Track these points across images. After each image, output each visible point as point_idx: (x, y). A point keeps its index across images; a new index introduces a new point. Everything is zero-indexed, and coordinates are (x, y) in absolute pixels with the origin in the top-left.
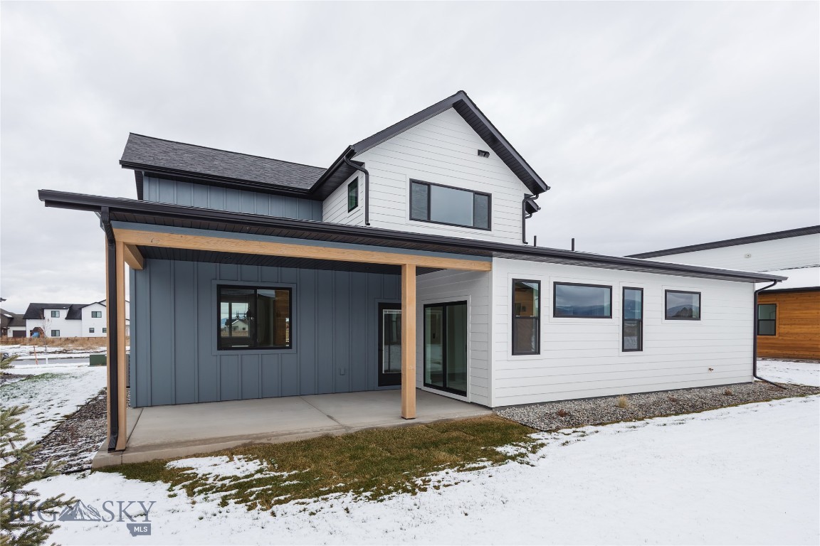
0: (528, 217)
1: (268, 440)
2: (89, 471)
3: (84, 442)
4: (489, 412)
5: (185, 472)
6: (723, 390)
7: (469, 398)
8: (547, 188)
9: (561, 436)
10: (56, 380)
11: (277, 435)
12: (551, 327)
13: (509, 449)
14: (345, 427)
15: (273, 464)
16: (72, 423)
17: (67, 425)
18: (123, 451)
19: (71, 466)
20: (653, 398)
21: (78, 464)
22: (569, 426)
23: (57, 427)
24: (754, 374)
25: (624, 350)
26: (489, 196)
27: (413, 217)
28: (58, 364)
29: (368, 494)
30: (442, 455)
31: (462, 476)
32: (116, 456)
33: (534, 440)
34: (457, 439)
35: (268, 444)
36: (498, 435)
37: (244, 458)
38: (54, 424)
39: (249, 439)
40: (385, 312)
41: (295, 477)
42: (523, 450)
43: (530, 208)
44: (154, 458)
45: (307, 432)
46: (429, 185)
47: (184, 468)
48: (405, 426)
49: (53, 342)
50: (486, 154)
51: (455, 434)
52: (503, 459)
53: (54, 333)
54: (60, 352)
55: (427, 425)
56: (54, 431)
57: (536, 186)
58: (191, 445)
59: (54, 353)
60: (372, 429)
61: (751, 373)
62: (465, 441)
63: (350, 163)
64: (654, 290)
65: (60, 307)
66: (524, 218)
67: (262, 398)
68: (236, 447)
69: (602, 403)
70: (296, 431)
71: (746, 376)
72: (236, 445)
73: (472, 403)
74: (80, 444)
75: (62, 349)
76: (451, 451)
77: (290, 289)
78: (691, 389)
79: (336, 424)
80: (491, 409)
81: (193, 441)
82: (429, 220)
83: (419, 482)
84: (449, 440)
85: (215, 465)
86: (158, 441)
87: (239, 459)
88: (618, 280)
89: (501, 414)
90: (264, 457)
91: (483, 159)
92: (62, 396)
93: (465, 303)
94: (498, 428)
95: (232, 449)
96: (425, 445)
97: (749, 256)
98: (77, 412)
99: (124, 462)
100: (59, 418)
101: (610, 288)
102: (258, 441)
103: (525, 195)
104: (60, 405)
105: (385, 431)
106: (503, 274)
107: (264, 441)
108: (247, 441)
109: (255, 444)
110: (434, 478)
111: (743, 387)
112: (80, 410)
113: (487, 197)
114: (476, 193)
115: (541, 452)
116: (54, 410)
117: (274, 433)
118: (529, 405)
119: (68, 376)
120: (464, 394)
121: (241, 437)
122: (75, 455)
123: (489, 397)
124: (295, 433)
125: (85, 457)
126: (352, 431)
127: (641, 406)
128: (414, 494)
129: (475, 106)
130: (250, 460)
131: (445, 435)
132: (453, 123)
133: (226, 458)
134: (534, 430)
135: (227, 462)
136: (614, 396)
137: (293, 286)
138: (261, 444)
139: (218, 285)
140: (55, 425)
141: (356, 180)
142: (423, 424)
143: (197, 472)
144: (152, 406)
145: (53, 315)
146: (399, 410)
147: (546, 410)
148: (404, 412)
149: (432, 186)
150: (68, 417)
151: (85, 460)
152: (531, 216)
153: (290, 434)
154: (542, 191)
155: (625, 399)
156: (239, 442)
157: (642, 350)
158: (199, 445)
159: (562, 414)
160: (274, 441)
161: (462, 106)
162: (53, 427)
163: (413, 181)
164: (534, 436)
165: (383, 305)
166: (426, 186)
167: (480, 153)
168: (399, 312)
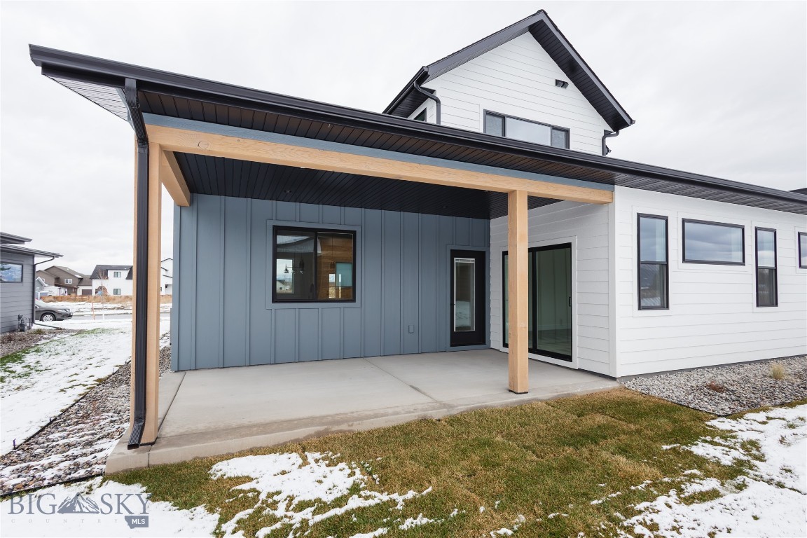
1: (349, 426)
2: (99, 479)
3: (110, 419)
5: (239, 487)
8: (632, 122)
10: (104, 335)
11: (360, 419)
15: (370, 474)
16: (103, 390)
17: (97, 393)
18: (152, 444)
19: (77, 466)
21: (89, 464)
23: (84, 396)
25: (757, 305)
26: (567, 131)
28: (114, 320)
32: (141, 455)
35: (349, 431)
37: (324, 459)
38: (82, 390)
39: (323, 424)
40: (457, 260)
44: (195, 456)
45: (397, 413)
46: (503, 117)
47: (238, 478)
49: (114, 299)
50: (564, 85)
53: (116, 291)
54: (118, 308)
56: (78, 401)
58: (247, 435)
59: (113, 309)
63: (420, 90)
65: (121, 268)
67: (322, 360)
68: (307, 438)
69: (744, 372)
70: (382, 411)
72: (307, 434)
73: (580, 370)
74: (102, 423)
75: (120, 305)
76: (627, 453)
77: (355, 233)
79: (430, 400)
81: (250, 427)
85: (284, 473)
86: (201, 427)
87: (317, 461)
89: (630, 386)
90: (351, 458)
91: (560, 89)
92: (105, 354)
93: (569, 245)
95: (302, 440)
98: (113, 374)
99: (152, 463)
100: (91, 382)
101: (743, 228)
102: (336, 428)
103: (605, 131)
104: (98, 365)
106: (627, 207)
107: (344, 427)
108: (321, 428)
109: (333, 432)
112: (118, 372)
113: (563, 133)
114: (554, 128)
116: (91, 371)
117: (355, 415)
119: (118, 331)
120: (569, 358)
121: (311, 421)
122: (90, 444)
123: (611, 364)
124: (383, 415)
125: (102, 450)
126: (454, 412)
129: (555, 28)
130: (332, 463)
131: (589, 421)
132: (529, 48)
133: (295, 458)
135: (300, 467)
137: (358, 229)
138: (341, 431)
139: (274, 227)
140: (82, 392)
141: (424, 112)
142: (541, 401)
143: (258, 487)
144: (196, 369)
145: (116, 275)
146: (504, 380)
147: (683, 381)
149: (507, 119)
150: (101, 382)
151: (100, 455)
153: (376, 416)
154: (626, 125)
155: (781, 366)
156: (311, 430)
158: (257, 434)
159: (713, 388)
160: (357, 427)
161: (543, 27)
162: (80, 395)
163: (488, 113)
165: (455, 253)
166: (500, 120)
167: (558, 82)
168: (472, 261)
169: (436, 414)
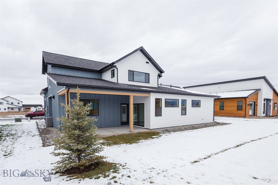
0: (159, 78)
4: (150, 130)
6: (205, 125)
7: (145, 127)
8: (164, 72)
9: (166, 134)
11: (103, 136)
12: (165, 110)
13: (155, 137)
14: (117, 134)
15: (106, 140)
20: (188, 126)
22: (168, 132)
24: (214, 121)
25: (182, 115)
26: (149, 74)
27: (129, 80)
29: (129, 144)
30: (141, 138)
31: (146, 141)
33: (160, 135)
34: (143, 135)
36: (152, 134)
40: (122, 105)
41: (112, 142)
42: (158, 137)
43: (160, 76)
45: (109, 135)
46: (133, 71)
48: (131, 133)
50: (148, 63)
51: (143, 134)
52: (154, 138)
55: (136, 133)
57: (161, 71)
60: (124, 134)
61: (213, 120)
62: (145, 136)
63: (113, 66)
64: (189, 100)
66: (158, 79)
69: (176, 128)
71: (212, 121)
73: (146, 128)
76: (143, 137)
77: (98, 100)
78: (198, 124)
79: (115, 133)
80: (150, 129)
82: (133, 81)
83: (138, 142)
84: (142, 135)
88: (180, 98)
89: (153, 130)
90: (103, 139)
91: (147, 64)
93: (144, 104)
94: (152, 133)
96: (137, 136)
97: (219, 88)
100: (37, 135)
101: (179, 100)
103: (159, 73)
105: (127, 134)
106: (153, 97)
110: (140, 141)
111: (210, 124)
113: (148, 74)
114: (146, 73)
115: (161, 137)
118: (159, 128)
120: (144, 126)
123: (150, 127)
124: (107, 135)
126: (119, 135)
127: (185, 128)
128: (137, 143)
129: (145, 50)
131: (141, 135)
132: (139, 54)
134: (160, 133)
136: (179, 126)
137: (99, 99)
141: (114, 70)
146: (129, 130)
147: (163, 129)
148: (130, 130)
149: (134, 72)
150: (40, 135)
152: (160, 78)
154: (163, 73)
155: (181, 127)
157: (186, 115)
159: (166, 130)
161: (142, 50)
163: (129, 71)
164: (160, 134)
165: (122, 104)
166: (133, 72)
167: (147, 62)
168: (126, 105)
169: (116, 135)
